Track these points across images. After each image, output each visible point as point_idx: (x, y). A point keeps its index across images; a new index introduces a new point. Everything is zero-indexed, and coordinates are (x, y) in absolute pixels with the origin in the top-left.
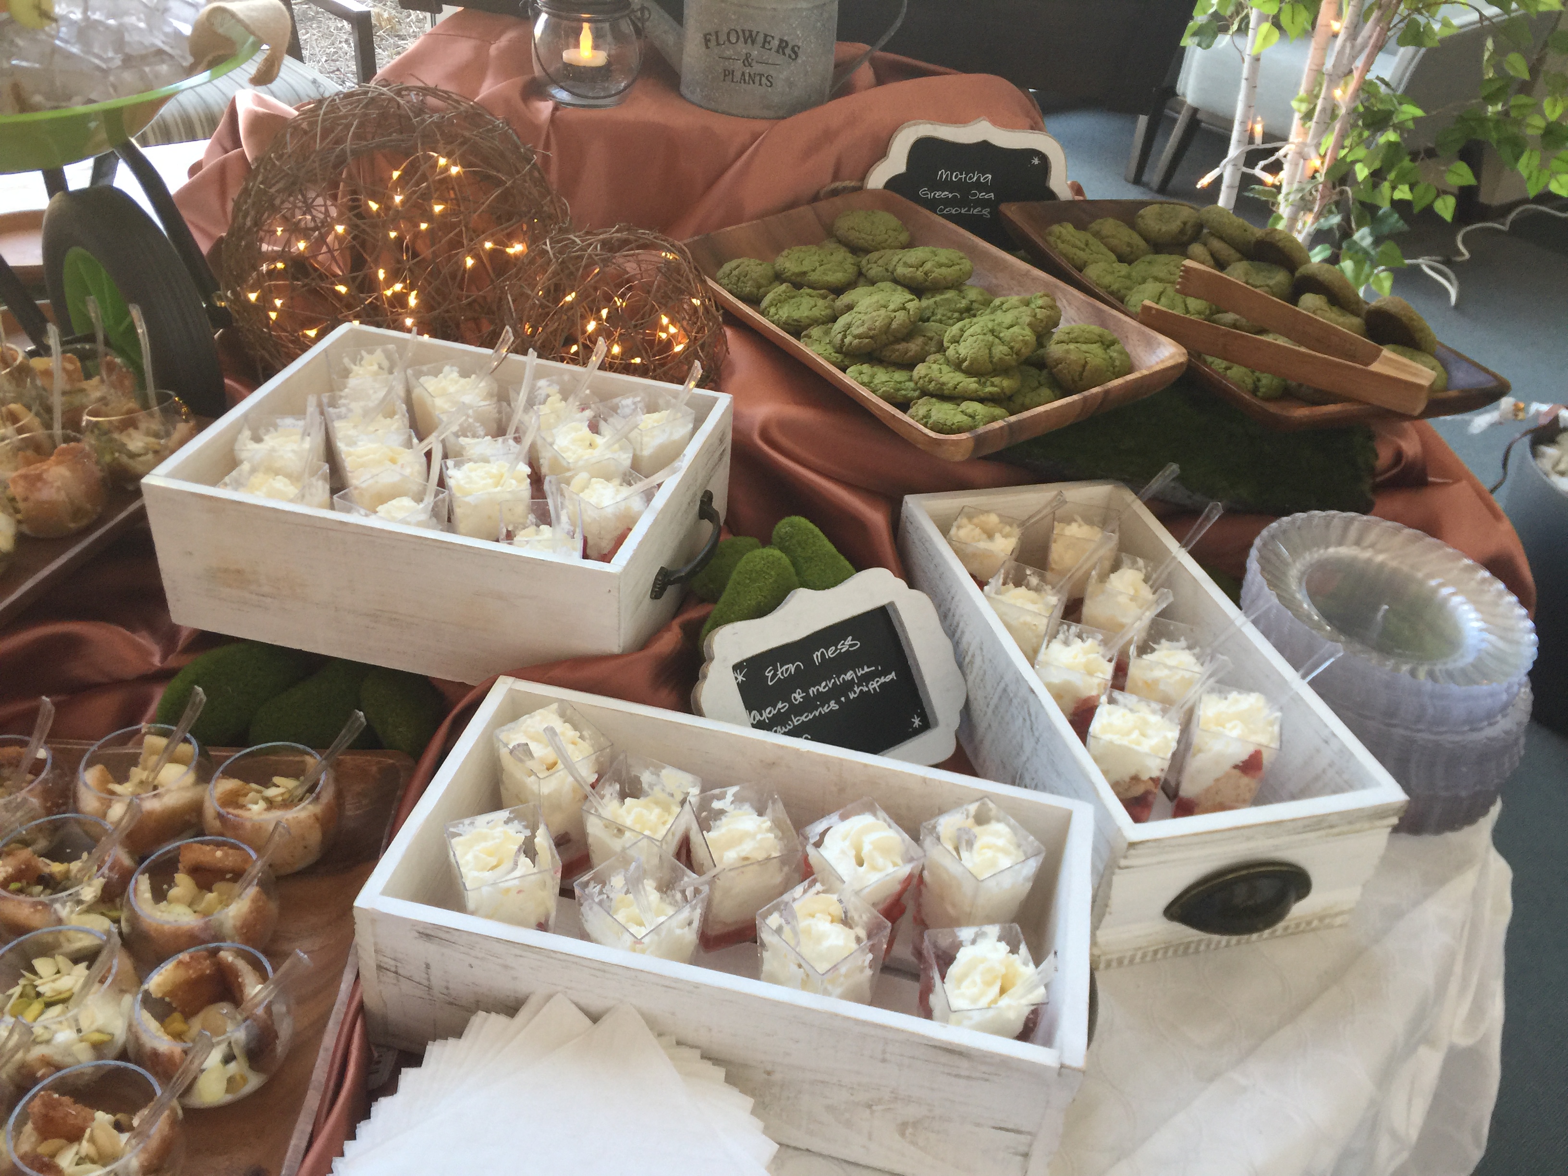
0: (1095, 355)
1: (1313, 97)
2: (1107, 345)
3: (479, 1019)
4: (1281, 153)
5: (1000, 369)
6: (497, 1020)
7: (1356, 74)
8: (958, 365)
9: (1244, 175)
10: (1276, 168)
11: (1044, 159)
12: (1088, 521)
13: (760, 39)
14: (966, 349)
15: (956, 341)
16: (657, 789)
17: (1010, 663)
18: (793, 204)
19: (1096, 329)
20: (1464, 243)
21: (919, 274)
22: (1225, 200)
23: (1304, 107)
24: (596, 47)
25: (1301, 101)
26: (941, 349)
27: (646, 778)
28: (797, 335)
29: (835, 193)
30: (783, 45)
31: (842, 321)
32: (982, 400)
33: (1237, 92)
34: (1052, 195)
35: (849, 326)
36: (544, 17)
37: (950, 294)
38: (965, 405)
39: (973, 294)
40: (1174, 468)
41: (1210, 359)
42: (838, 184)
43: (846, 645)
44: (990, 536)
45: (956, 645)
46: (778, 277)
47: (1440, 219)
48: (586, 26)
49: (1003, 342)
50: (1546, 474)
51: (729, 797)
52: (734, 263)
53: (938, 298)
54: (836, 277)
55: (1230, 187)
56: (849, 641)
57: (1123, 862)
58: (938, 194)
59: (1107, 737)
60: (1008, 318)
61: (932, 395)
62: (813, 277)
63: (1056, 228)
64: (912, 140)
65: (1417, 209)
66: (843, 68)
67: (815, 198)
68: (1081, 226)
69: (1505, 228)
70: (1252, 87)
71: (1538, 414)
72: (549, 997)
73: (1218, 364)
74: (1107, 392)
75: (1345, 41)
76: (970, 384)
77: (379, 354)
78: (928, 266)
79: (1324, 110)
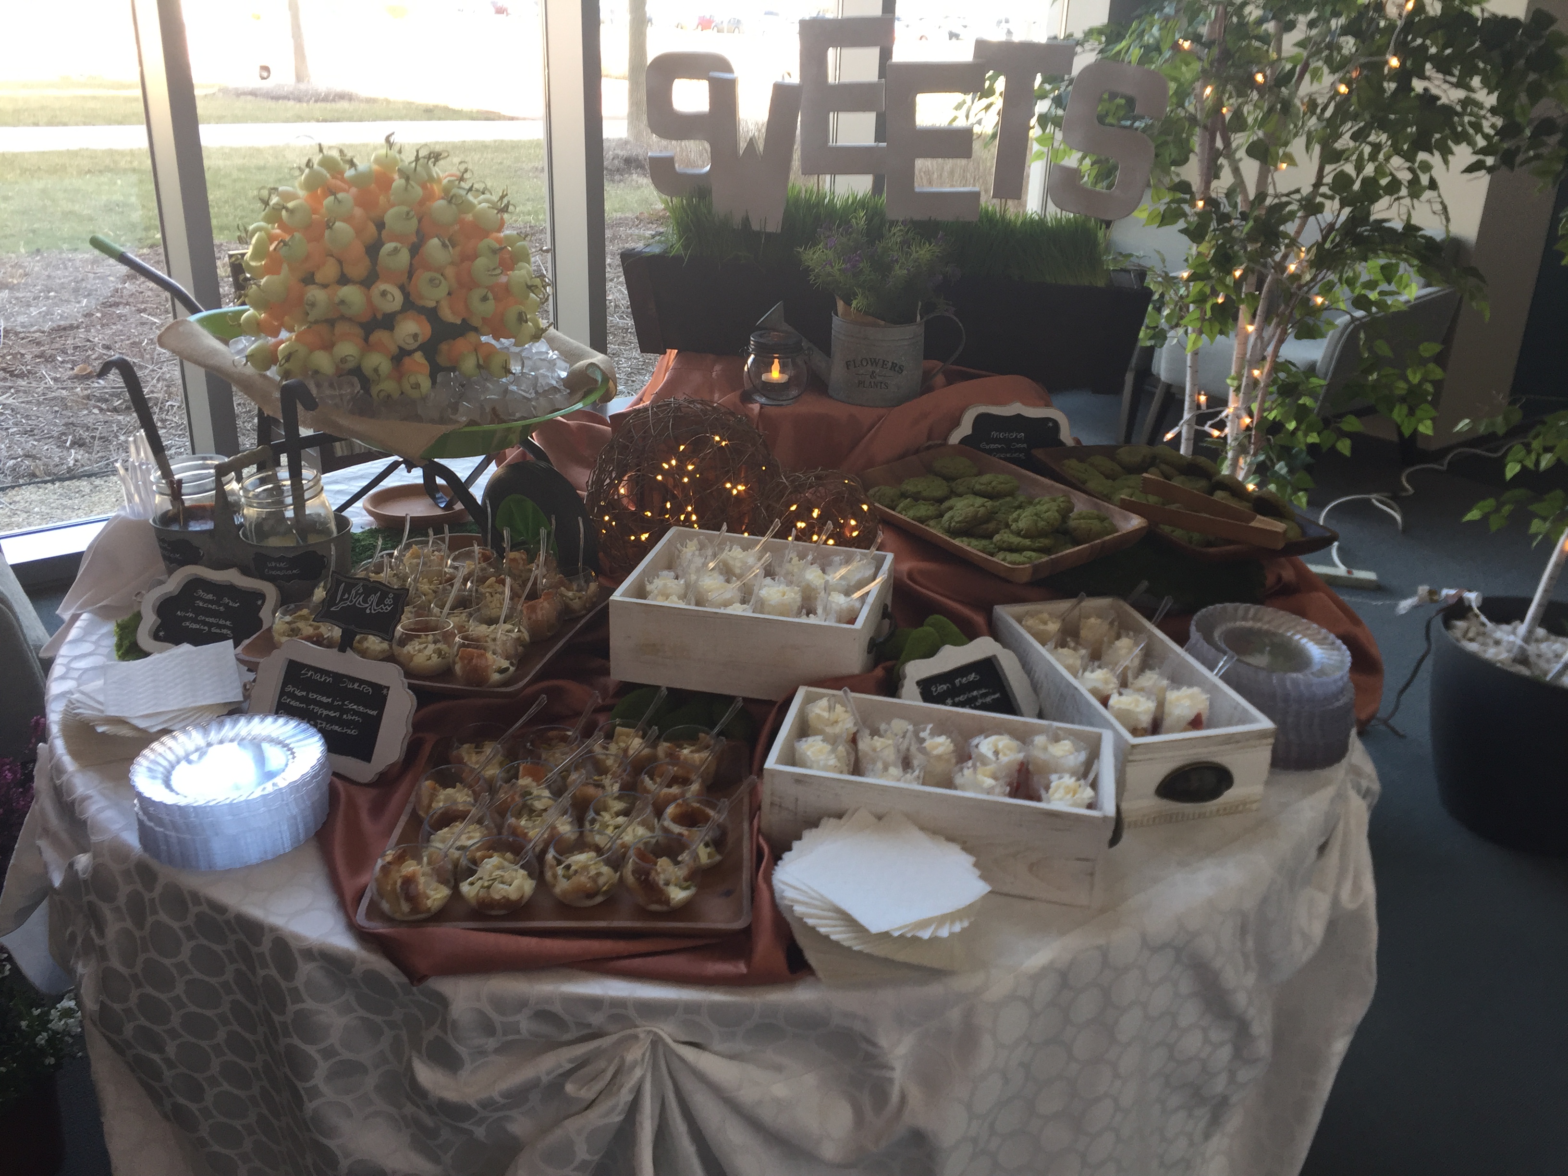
0: (1096, 525)
1: (1239, 377)
2: (1102, 519)
3: (824, 821)
4: (1224, 414)
5: (1042, 534)
6: (833, 821)
7: (1269, 359)
8: (1018, 533)
9: (1197, 431)
10: (1221, 426)
11: (1056, 423)
12: (1099, 616)
13: (881, 362)
14: (1022, 524)
15: (1016, 520)
16: (889, 733)
17: (1063, 678)
18: (902, 457)
19: (1095, 512)
20: (1408, 481)
21: (989, 488)
22: (1184, 449)
23: (1235, 383)
24: (781, 372)
25: (1233, 379)
26: (1008, 526)
27: (883, 727)
28: (922, 522)
29: (929, 448)
30: (894, 365)
31: (947, 516)
32: (1034, 550)
33: (1185, 376)
34: (1062, 444)
35: (952, 517)
36: (752, 356)
37: (1008, 499)
38: (1025, 553)
39: (1021, 498)
40: (1145, 584)
41: (1162, 526)
42: (930, 443)
43: (972, 677)
44: (1045, 623)
45: (1032, 680)
46: (904, 495)
47: (1340, 454)
48: (776, 361)
49: (1042, 519)
50: (1458, 640)
51: (928, 731)
52: (876, 489)
53: (1001, 501)
54: (938, 493)
55: (1188, 439)
56: (973, 675)
57: (1131, 758)
58: (992, 446)
59: (1117, 706)
60: (1045, 508)
61: (1005, 550)
62: (925, 494)
63: (1066, 461)
64: (974, 417)
65: (1325, 449)
66: (927, 376)
67: (917, 452)
68: (1081, 460)
69: (1445, 468)
70: (1195, 372)
71: (1447, 596)
72: (856, 810)
73: (1166, 529)
74: (1104, 542)
75: (1256, 339)
76: (1027, 542)
77: (695, 541)
78: (994, 484)
79: (1247, 385)
